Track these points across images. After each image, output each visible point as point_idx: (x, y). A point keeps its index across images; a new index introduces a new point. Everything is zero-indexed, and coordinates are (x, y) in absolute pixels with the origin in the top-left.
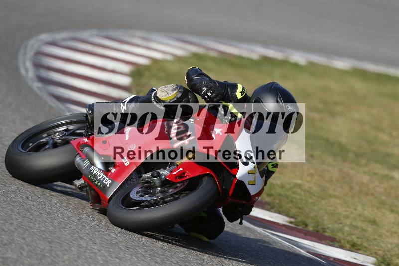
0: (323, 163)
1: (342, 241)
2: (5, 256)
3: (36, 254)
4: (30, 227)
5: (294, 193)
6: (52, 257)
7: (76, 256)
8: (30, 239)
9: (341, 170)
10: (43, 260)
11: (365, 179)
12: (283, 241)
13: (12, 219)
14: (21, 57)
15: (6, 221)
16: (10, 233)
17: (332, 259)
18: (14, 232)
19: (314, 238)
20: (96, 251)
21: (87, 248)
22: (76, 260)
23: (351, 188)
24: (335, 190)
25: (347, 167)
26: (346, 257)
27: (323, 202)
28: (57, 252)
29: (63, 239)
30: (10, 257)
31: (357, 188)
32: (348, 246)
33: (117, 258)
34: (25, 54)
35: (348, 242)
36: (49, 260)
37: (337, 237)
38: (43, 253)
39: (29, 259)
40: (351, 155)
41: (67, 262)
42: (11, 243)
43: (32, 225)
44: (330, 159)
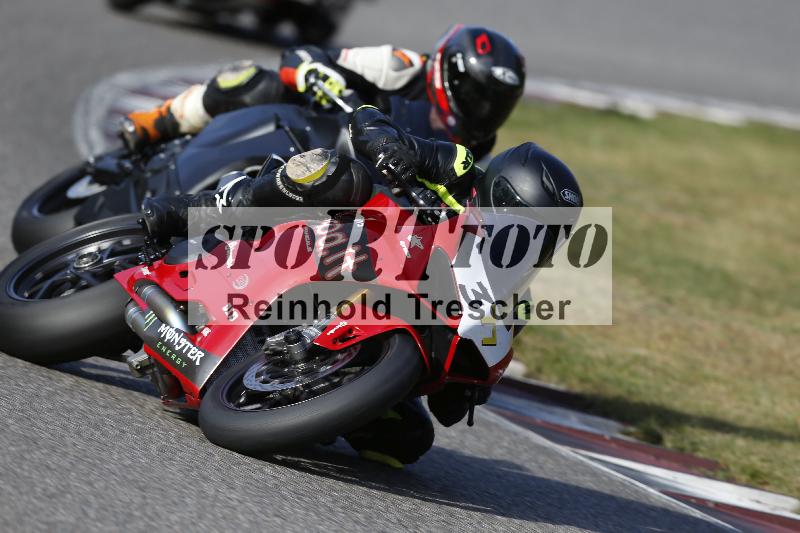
0: (690, 313)
1: (732, 468)
2: (52, 519)
3: (115, 514)
4: (101, 460)
5: (634, 374)
6: (146, 519)
7: (195, 515)
8: (102, 484)
9: (727, 327)
10: (128, 526)
11: (776, 342)
12: (612, 472)
13: (65, 445)
14: (78, 120)
15: (53, 449)
16: (61, 474)
17: (711, 505)
18: (68, 470)
19: (675, 465)
20: (235, 503)
21: (216, 498)
22: (193, 524)
23: (748, 361)
24: (715, 366)
25: (739, 321)
26: (740, 500)
27: (692, 391)
28: (157, 507)
29: (168, 482)
30: (61, 522)
31: (758, 361)
32: (744, 478)
33: (277, 516)
34: (87, 113)
35: (743, 470)
36: (141, 525)
37: (720, 461)
38: (127, 511)
39: (99, 525)
40: (746, 297)
41: (176, 528)
42: (62, 492)
43: (104, 455)
44: (706, 305)
